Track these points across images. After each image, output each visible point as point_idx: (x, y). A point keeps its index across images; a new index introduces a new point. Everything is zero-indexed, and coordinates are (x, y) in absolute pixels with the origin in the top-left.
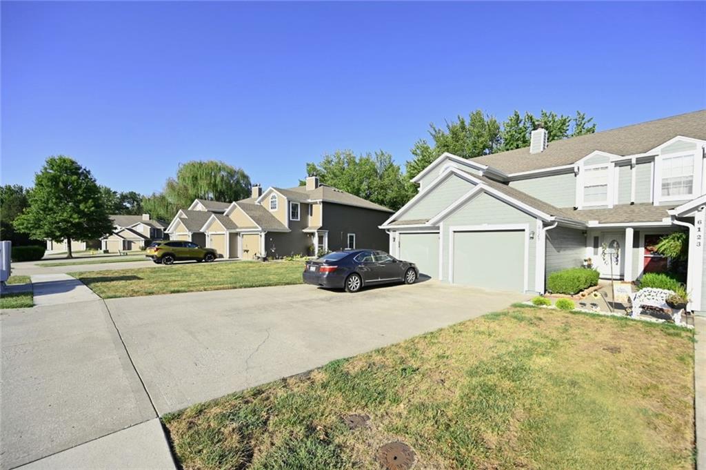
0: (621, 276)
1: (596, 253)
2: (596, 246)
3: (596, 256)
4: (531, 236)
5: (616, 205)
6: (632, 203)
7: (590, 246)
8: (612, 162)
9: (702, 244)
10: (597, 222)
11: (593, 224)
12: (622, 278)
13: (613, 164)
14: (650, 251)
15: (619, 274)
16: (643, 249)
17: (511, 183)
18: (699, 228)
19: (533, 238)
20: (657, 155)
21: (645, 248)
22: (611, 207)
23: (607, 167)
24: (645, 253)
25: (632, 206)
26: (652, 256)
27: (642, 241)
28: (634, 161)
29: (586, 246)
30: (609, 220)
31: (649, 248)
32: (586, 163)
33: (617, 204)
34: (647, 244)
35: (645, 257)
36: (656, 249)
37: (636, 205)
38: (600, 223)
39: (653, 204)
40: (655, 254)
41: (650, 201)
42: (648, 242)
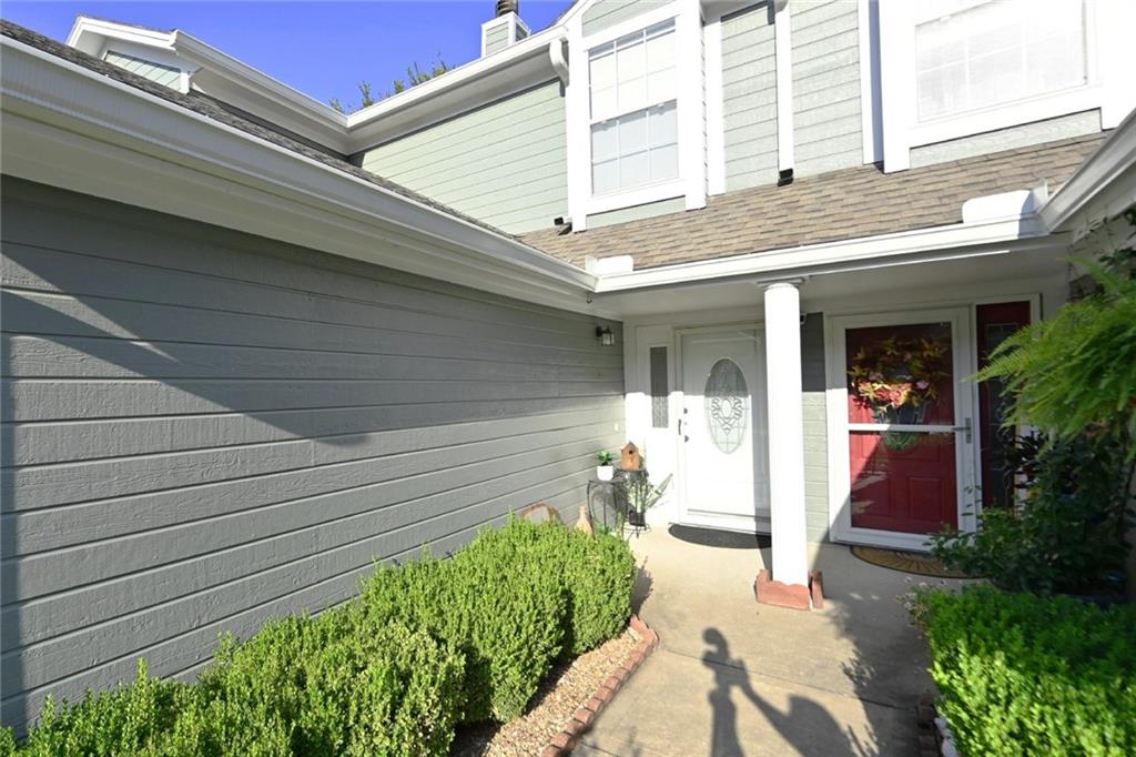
1: (660, 420)
2: (659, 389)
3: (661, 431)
5: (720, 197)
6: (786, 177)
7: (635, 390)
10: (626, 262)
11: (611, 274)
14: (872, 404)
15: (752, 513)
16: (845, 391)
17: (368, 157)
21: (851, 390)
22: (695, 201)
25: (786, 190)
26: (884, 427)
27: (836, 358)
29: (624, 392)
31: (869, 390)
32: (588, 23)
33: (722, 189)
34: (857, 371)
35: (851, 432)
36: (900, 394)
37: (804, 182)
38: (637, 268)
39: (880, 165)
40: (896, 415)
41: (870, 158)
42: (863, 364)
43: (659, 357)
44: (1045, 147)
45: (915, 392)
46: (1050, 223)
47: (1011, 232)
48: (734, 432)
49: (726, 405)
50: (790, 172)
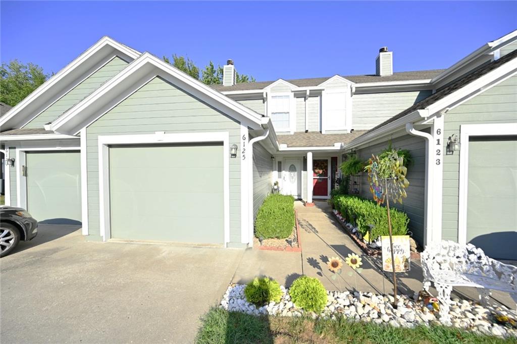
0: (298, 196)
1: (280, 177)
2: (280, 170)
3: (280, 179)
4: (233, 152)
5: (296, 133)
7: (276, 170)
8: (292, 92)
9: (441, 162)
10: (286, 145)
11: (283, 147)
12: (300, 198)
13: (293, 93)
14: (317, 173)
15: (297, 195)
18: (438, 140)
19: (235, 155)
20: (324, 90)
21: (314, 171)
22: (292, 133)
23: (289, 96)
24: (314, 176)
25: (307, 134)
26: (318, 177)
28: (308, 93)
29: (273, 171)
30: (294, 144)
31: (316, 171)
32: (272, 90)
33: (296, 131)
34: (315, 167)
35: (314, 179)
36: (321, 172)
37: (309, 133)
38: (288, 147)
39: (321, 132)
40: (320, 175)
41: (319, 130)
42: (316, 166)
43: (280, 163)
44: (342, 134)
45: (323, 171)
46: (343, 148)
47: (339, 148)
48: (294, 179)
49: (292, 173)
50: (307, 131)
